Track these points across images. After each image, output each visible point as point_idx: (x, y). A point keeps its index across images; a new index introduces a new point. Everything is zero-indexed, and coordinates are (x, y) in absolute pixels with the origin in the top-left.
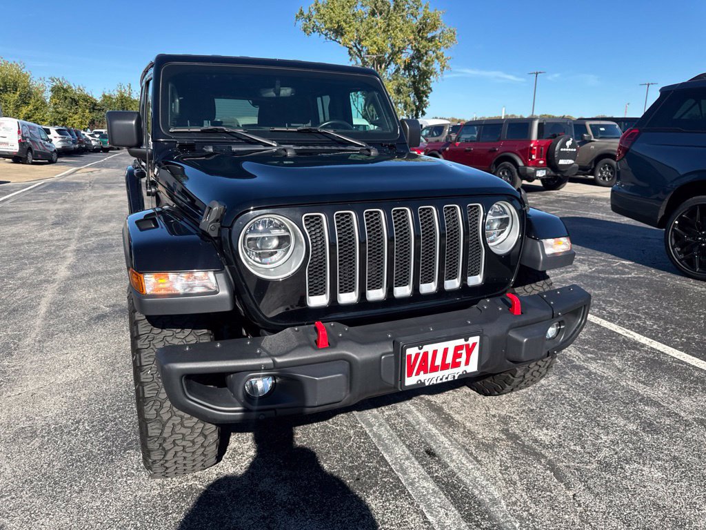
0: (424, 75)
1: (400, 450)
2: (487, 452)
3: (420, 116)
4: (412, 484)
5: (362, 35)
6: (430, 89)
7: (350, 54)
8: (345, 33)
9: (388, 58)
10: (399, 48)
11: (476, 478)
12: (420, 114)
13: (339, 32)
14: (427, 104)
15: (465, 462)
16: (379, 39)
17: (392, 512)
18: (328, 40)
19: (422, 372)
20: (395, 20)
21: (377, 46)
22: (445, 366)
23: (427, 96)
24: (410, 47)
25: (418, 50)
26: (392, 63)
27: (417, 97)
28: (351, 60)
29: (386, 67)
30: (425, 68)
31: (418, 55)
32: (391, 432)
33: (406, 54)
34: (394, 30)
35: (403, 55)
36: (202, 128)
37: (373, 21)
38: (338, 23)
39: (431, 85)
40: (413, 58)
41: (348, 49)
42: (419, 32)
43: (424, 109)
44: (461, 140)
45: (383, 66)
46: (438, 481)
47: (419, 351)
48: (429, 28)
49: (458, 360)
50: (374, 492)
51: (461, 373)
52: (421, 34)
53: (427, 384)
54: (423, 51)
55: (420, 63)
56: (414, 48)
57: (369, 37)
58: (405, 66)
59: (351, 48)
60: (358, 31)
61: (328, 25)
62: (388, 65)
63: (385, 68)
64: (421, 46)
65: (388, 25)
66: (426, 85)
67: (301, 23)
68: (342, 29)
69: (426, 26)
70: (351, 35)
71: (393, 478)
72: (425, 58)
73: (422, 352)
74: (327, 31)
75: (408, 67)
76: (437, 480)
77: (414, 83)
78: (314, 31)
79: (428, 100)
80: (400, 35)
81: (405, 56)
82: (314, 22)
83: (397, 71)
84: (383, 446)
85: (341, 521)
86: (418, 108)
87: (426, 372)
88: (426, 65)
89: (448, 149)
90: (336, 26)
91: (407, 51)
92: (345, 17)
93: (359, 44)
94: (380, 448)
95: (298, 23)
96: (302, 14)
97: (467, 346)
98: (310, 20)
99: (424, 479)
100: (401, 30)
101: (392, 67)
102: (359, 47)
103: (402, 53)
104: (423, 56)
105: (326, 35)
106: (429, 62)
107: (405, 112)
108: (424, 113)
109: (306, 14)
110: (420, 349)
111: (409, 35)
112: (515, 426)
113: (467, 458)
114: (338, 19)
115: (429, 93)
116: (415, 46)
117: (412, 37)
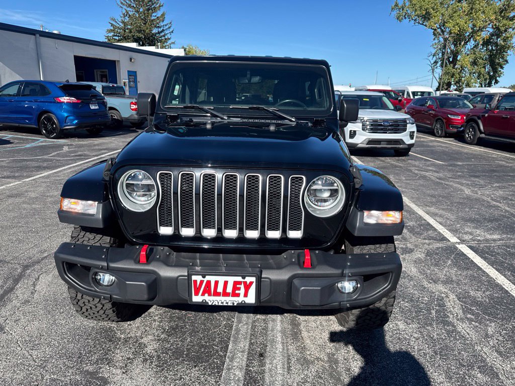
0: (502, 50)
1: (244, 344)
2: (302, 365)
3: (493, 84)
4: (229, 369)
5: (446, 18)
6: (507, 61)
7: (434, 34)
8: (432, 17)
9: (468, 36)
10: (480, 27)
11: (276, 380)
12: (493, 82)
13: (426, 17)
14: (501, 73)
15: (278, 367)
16: (462, 22)
17: (200, 382)
18: (417, 24)
19: (206, 295)
20: (479, 4)
21: (459, 27)
22: (225, 294)
23: (502, 68)
24: (491, 26)
25: (498, 28)
26: (472, 39)
27: (492, 68)
28: (434, 39)
29: (466, 43)
30: (503, 44)
31: (498, 32)
32: (249, 331)
33: (486, 32)
34: (476, 12)
35: (482, 33)
36: (185, 105)
37: (458, 6)
38: (426, 10)
39: (508, 58)
40: (492, 35)
41: (433, 30)
42: (501, 12)
43: (498, 78)
44: (501, 108)
45: (463, 43)
46: (248, 374)
47: (203, 279)
48: (512, 8)
49: (237, 292)
50: (201, 366)
51: (240, 302)
52: (502, 15)
53: (210, 304)
54: (503, 29)
55: (499, 39)
56: (494, 27)
57: (452, 20)
58: (484, 42)
59: (435, 30)
60: (443, 15)
61: (418, 12)
62: (467, 42)
63: (464, 45)
64: (501, 25)
65: (472, 9)
66: (503, 58)
67: (395, 13)
68: (429, 15)
69: (509, 7)
70: (436, 19)
71: (221, 362)
72: (504, 35)
73: (205, 280)
74: (416, 17)
75: (486, 43)
76: (248, 372)
77: (490, 56)
78: (405, 18)
79: (502, 71)
80: (482, 17)
81: (485, 35)
82: (407, 11)
83: (476, 46)
84: (235, 338)
85: (166, 376)
86: (491, 78)
87: (210, 295)
88: (504, 40)
89: (486, 115)
90: (424, 12)
91: (487, 29)
92: (433, 5)
93: (443, 26)
94: (232, 339)
95: (393, 13)
96: (396, 5)
97: (245, 283)
98: (403, 10)
99: (240, 369)
100: (484, 12)
101: (472, 43)
102: (443, 28)
103: (482, 31)
104: (502, 33)
105: (415, 20)
106: (508, 38)
107: (479, 81)
108: (497, 82)
109: (400, 5)
110: (204, 277)
111: (491, 16)
112: (343, 354)
113: (283, 365)
114: (427, 6)
115: (505, 64)
116: (495, 25)
117: (493, 17)
